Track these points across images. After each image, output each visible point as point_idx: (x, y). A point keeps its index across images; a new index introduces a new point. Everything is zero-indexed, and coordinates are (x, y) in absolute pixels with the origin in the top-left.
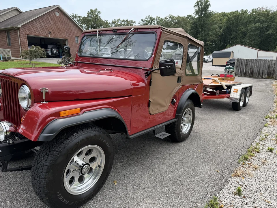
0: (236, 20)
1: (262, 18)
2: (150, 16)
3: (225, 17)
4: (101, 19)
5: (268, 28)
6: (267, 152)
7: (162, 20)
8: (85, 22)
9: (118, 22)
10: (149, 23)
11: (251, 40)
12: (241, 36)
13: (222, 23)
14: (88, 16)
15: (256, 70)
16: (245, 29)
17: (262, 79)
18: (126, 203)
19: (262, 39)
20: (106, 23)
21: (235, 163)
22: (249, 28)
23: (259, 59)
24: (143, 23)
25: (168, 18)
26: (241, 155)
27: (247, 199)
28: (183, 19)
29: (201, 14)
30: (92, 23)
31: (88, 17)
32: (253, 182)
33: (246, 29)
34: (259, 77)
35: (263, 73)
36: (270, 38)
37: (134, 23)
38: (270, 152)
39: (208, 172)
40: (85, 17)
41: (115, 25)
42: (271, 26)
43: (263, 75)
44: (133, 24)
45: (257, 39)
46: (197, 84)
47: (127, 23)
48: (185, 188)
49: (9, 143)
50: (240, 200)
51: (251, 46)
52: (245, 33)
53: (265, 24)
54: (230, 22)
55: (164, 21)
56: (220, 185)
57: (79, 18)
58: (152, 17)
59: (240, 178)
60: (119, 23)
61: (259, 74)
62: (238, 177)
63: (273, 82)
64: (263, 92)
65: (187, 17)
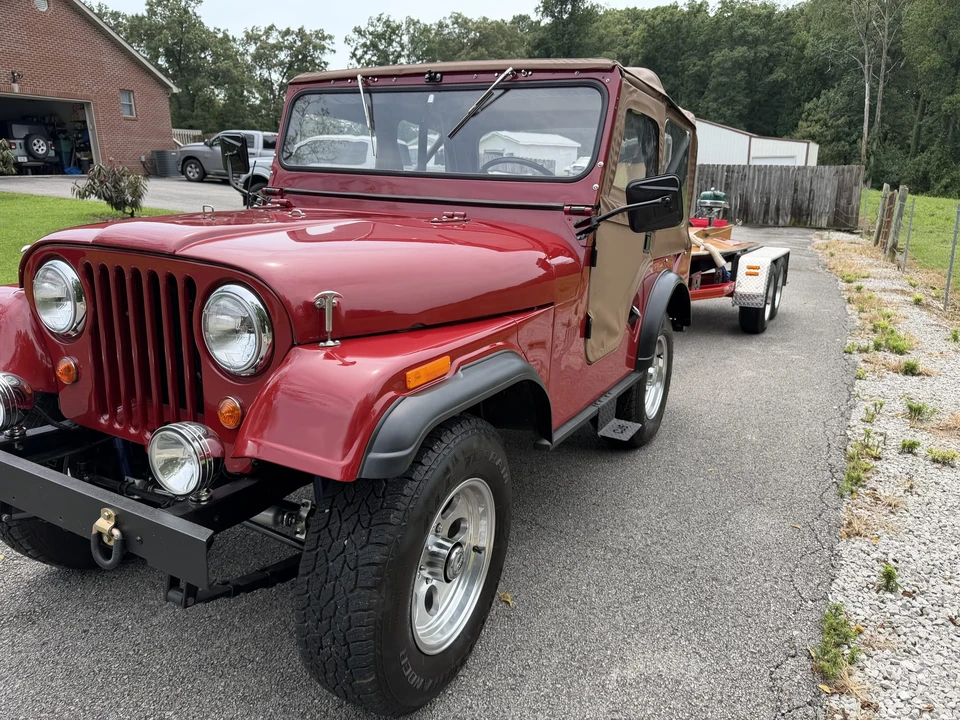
0: (672, 36)
1: (753, 30)
2: (384, 18)
3: (638, 26)
4: (201, 23)
5: (771, 62)
6: (901, 456)
7: (426, 30)
8: (140, 35)
9: (267, 38)
10: (383, 41)
11: (722, 103)
12: (693, 87)
13: (628, 46)
14: (152, 12)
15: (757, 201)
16: (703, 66)
17: (777, 230)
18: (578, 661)
19: (757, 97)
20: (221, 39)
21: (831, 496)
22: (714, 62)
23: (766, 166)
24: (362, 41)
25: (447, 26)
26: (834, 470)
27: (918, 598)
28: (499, 27)
29: (560, 12)
30: (167, 40)
31: (150, 18)
32: (907, 547)
33: (706, 66)
34: (767, 222)
35: (778, 209)
36: (779, 96)
37: (328, 41)
38: (909, 452)
39: (771, 533)
40: (137, 16)
41: (257, 49)
42: (779, 55)
43: (778, 215)
44: (323, 43)
45: (740, 97)
46: (679, 255)
47: (301, 41)
48: (731, 589)
49: (199, 501)
50: (899, 603)
51: (722, 121)
52: (702, 80)
53: (763, 51)
54: (653, 40)
55: (436, 34)
56: (822, 567)
57: (116, 19)
58: (391, 19)
59: (867, 539)
60: (272, 41)
61: (766, 212)
62: (857, 538)
63: (810, 236)
64: (800, 270)
65: (513, 22)
